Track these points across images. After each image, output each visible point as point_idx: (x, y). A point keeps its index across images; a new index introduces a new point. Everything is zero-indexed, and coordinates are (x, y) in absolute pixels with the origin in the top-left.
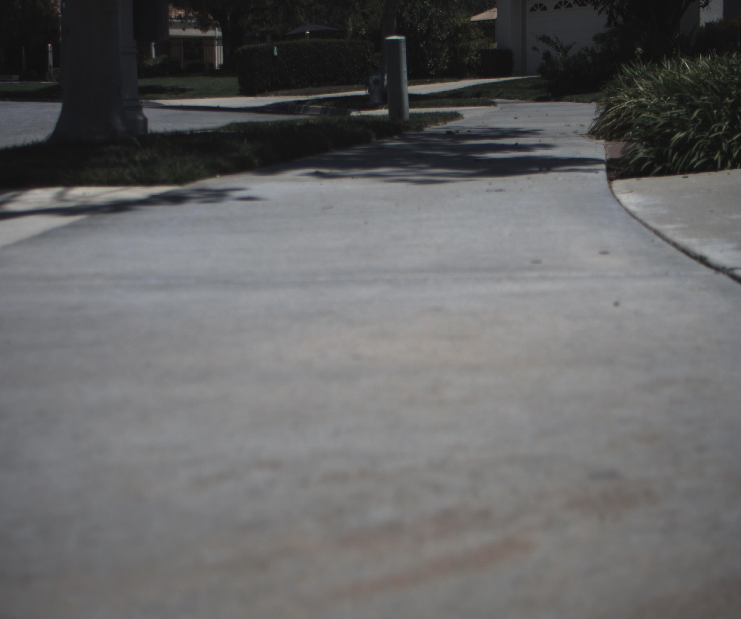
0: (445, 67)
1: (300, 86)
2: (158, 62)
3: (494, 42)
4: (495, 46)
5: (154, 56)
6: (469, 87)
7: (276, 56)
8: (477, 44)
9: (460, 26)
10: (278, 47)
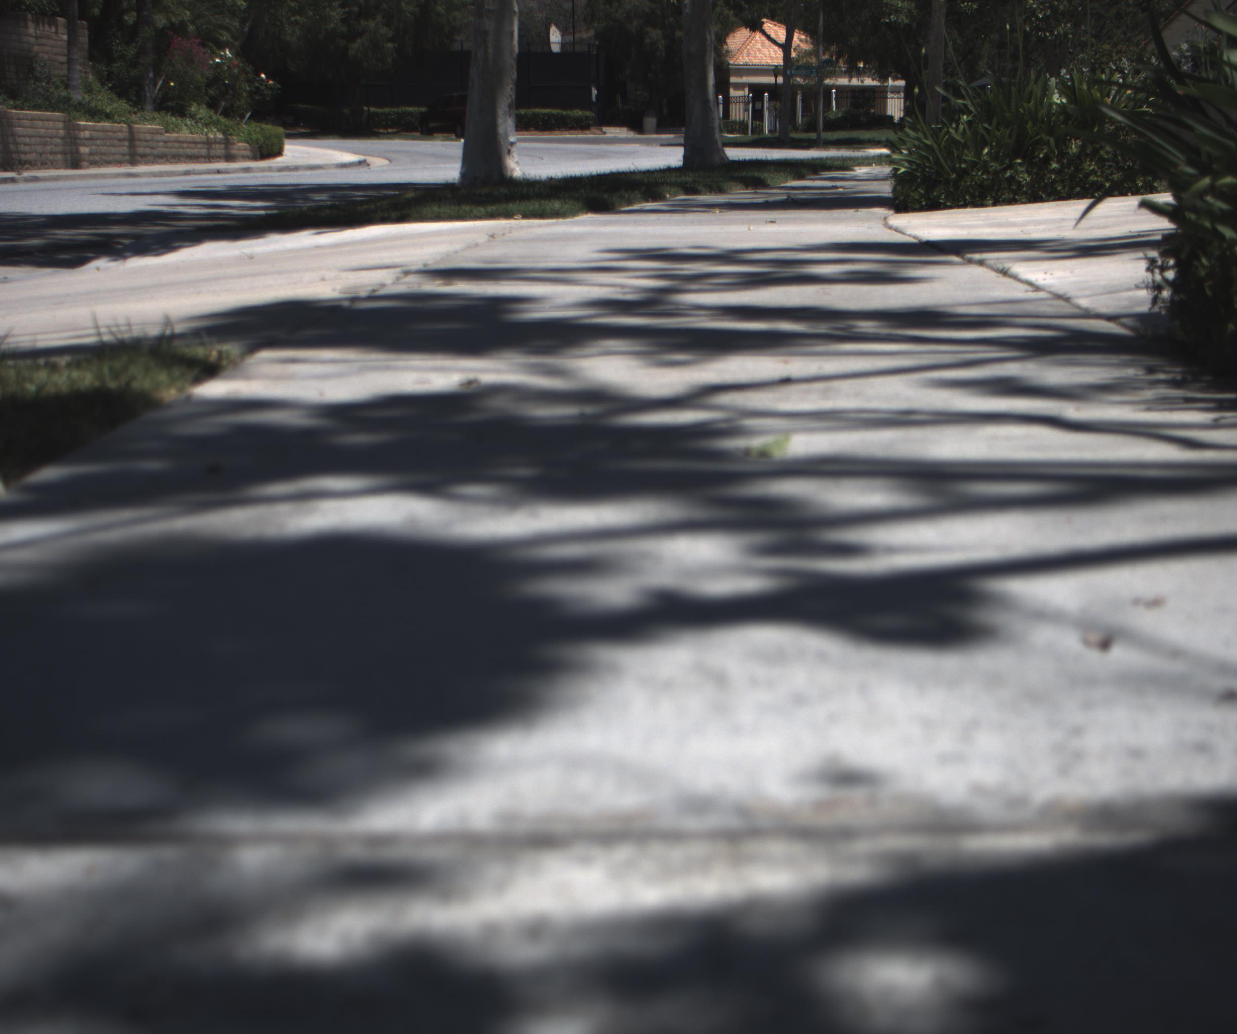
2: (840, 116)
5: (834, 109)
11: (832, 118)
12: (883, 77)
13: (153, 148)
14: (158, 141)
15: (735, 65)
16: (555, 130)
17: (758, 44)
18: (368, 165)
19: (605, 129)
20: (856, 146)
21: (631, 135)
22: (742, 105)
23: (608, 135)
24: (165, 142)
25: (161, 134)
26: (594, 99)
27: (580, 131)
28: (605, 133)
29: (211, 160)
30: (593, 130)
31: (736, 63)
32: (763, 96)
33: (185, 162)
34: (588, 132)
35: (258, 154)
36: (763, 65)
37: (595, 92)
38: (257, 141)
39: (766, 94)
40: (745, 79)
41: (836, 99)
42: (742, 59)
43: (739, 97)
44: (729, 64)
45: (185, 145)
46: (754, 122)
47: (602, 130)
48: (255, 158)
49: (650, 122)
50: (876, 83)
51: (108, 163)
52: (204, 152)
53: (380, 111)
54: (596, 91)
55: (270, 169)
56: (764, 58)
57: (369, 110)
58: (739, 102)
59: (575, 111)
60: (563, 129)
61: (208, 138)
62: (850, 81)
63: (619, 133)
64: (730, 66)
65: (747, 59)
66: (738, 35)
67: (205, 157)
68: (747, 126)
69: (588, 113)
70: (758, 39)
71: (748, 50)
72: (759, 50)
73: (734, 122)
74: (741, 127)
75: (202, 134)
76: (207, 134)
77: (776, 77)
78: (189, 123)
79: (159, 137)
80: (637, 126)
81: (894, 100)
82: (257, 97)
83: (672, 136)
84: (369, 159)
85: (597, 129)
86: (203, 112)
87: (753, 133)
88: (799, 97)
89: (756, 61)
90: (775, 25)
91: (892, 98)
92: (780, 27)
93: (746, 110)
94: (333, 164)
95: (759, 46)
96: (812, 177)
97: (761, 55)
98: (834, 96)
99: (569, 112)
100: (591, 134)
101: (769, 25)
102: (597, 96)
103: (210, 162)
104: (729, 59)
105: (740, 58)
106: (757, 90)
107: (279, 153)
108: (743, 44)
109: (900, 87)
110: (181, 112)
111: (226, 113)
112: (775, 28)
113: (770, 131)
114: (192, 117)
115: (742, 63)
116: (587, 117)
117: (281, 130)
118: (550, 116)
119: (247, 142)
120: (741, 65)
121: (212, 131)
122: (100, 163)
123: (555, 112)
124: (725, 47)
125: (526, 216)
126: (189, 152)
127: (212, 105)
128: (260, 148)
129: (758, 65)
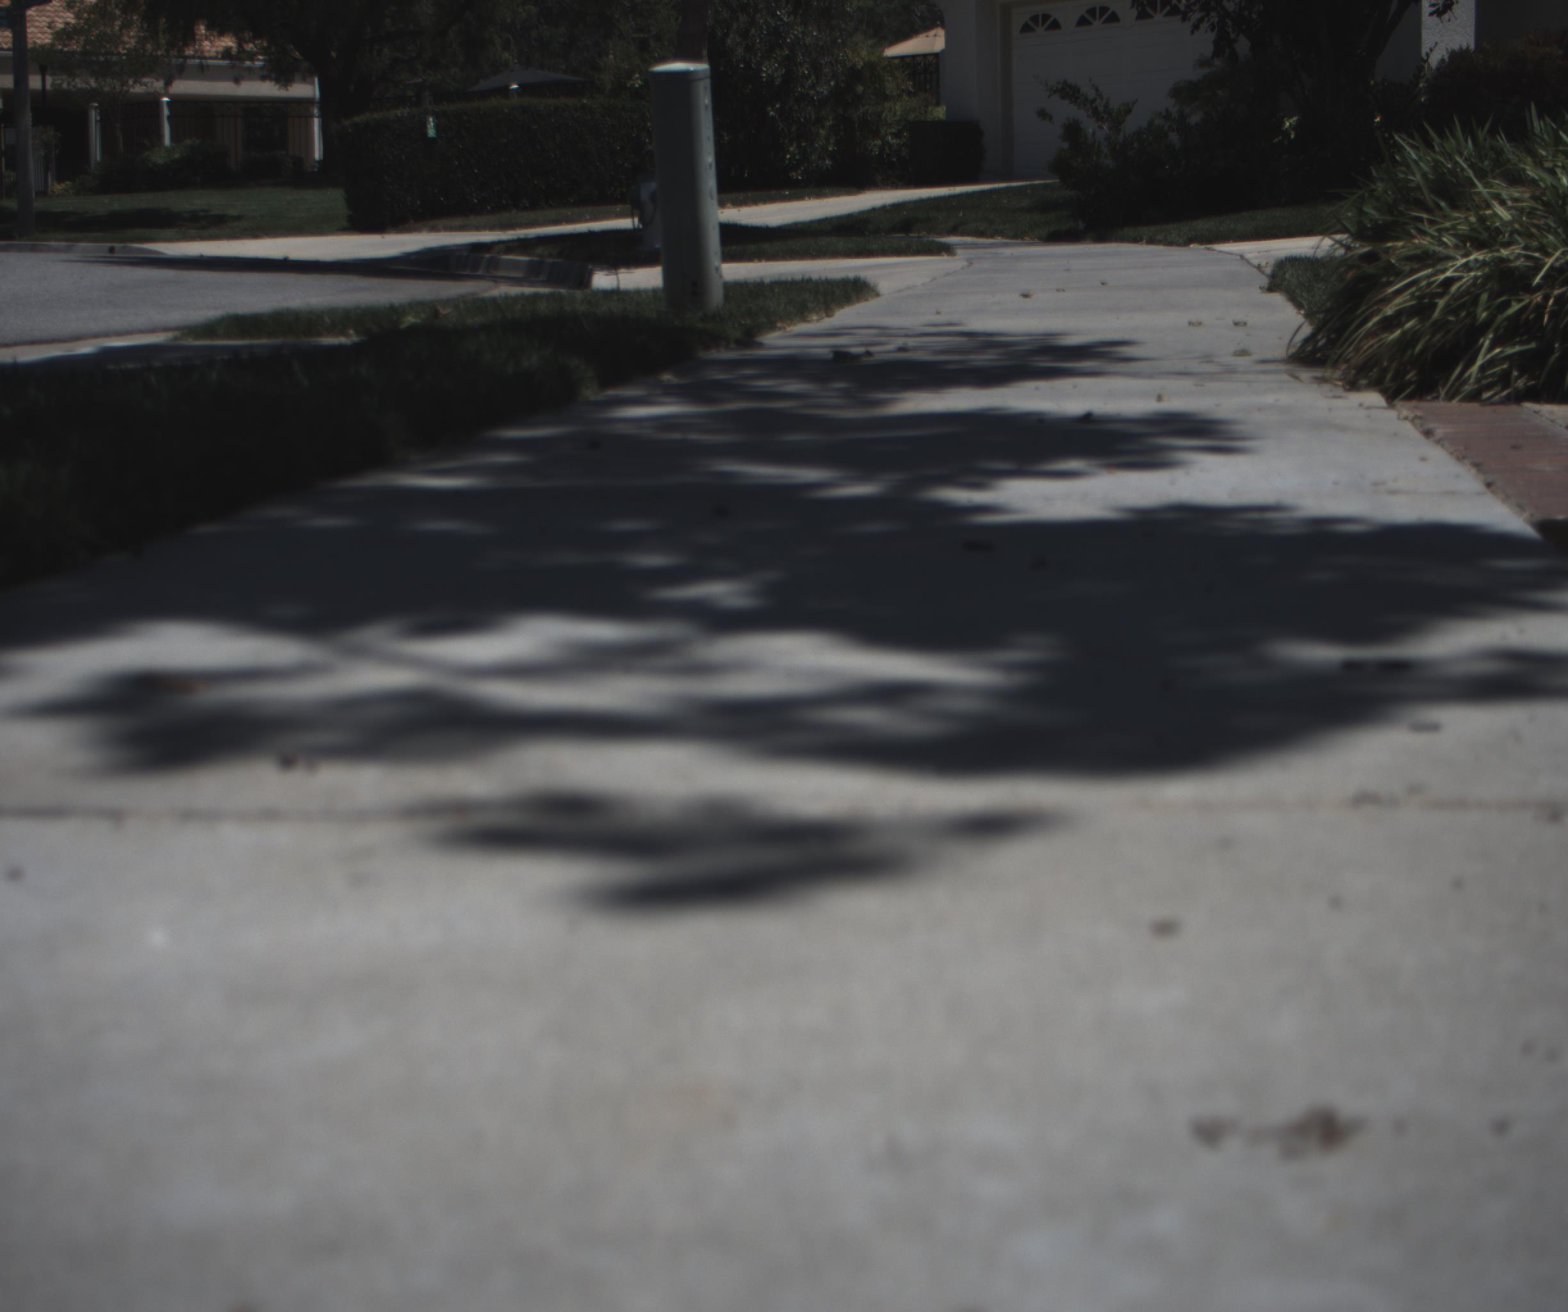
0: (827, 162)
1: (489, 208)
3: (938, 104)
4: (940, 112)
6: (884, 209)
7: (433, 139)
8: (898, 107)
9: (859, 68)
10: (437, 116)
11: (161, 161)
12: (282, 73)
41: (169, 118)
56: (39, 35)
88: (94, 116)
98: (166, 112)
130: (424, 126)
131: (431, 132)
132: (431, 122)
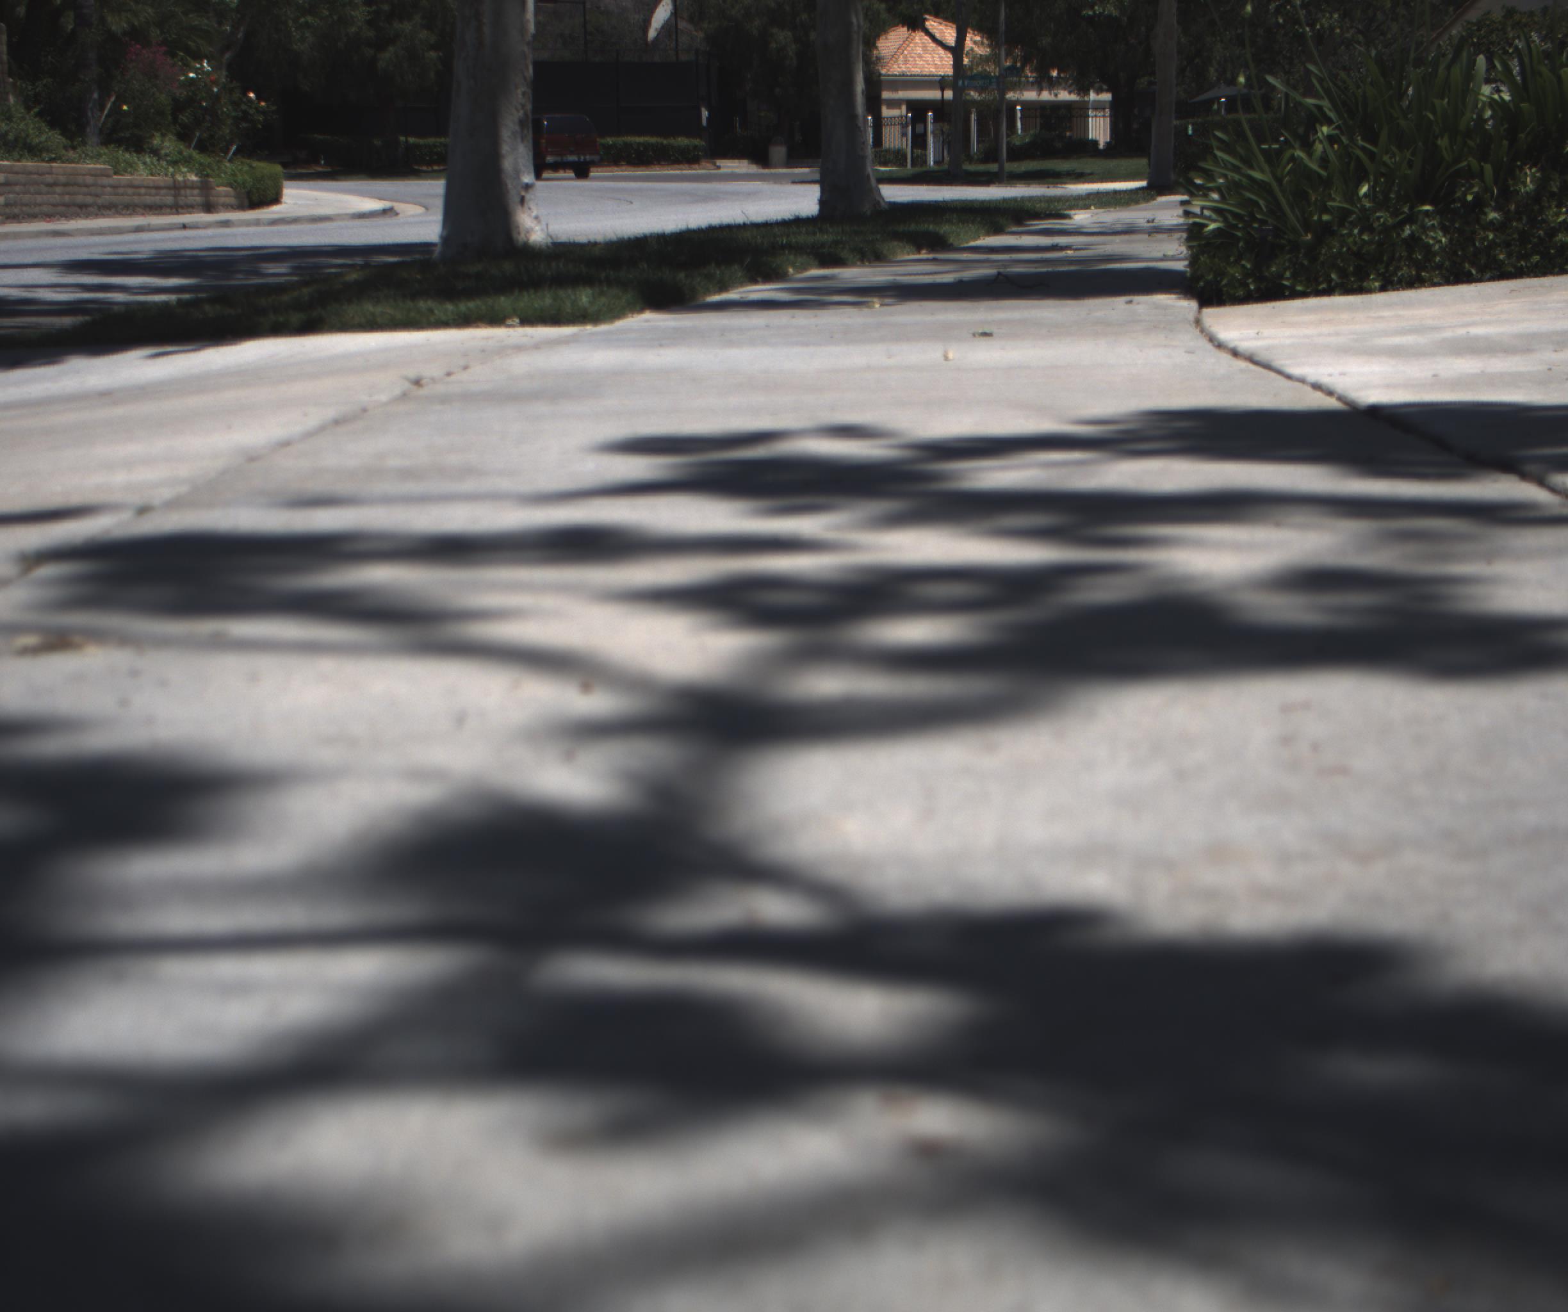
2: (1027, 140)
5: (1019, 132)
7: (1190, 136)
10: (1193, 125)
11: (1018, 143)
12: (1083, 90)
13: (97, 196)
14: (104, 186)
15: (889, 76)
16: (655, 165)
17: (918, 48)
18: (397, 214)
19: (719, 162)
20: (1051, 180)
21: (754, 169)
22: (897, 130)
23: (722, 171)
24: (114, 187)
25: (108, 176)
26: (704, 122)
27: (686, 166)
28: (719, 168)
29: (180, 210)
30: (704, 164)
31: (890, 73)
32: (926, 116)
33: (143, 215)
34: (697, 166)
35: (246, 202)
36: (926, 76)
37: (705, 113)
38: (243, 183)
39: (930, 114)
40: (902, 94)
41: (1021, 118)
42: (896, 69)
43: (895, 117)
44: (880, 75)
45: (143, 191)
46: (915, 151)
47: (715, 164)
48: (241, 207)
49: (778, 152)
50: (1073, 97)
51: (33, 217)
52: (169, 200)
53: (421, 141)
54: (707, 112)
55: (258, 223)
56: (926, 66)
57: (407, 141)
58: (895, 125)
59: (680, 139)
60: (663, 163)
61: (175, 181)
62: (1039, 95)
63: (737, 167)
64: (882, 78)
65: (903, 68)
66: (892, 37)
67: (171, 207)
68: (905, 156)
69: (697, 142)
70: (919, 42)
71: (906, 57)
72: (920, 56)
73: (888, 151)
74: (898, 157)
75: (166, 175)
76: (173, 176)
77: (943, 90)
78: (148, 160)
79: (105, 181)
80: (761, 158)
81: (1098, 119)
82: (244, 125)
83: (806, 170)
84: (398, 206)
85: (708, 162)
86: (168, 144)
87: (913, 164)
88: (973, 117)
89: (916, 71)
90: (941, 24)
91: (1096, 116)
92: (946, 25)
93: (904, 135)
94: (347, 214)
95: (919, 50)
96: (1014, 229)
97: (922, 62)
98: (1019, 115)
99: (672, 141)
100: (700, 169)
101: (933, 23)
102: (708, 119)
103: (178, 213)
104: (880, 68)
105: (896, 66)
106: (918, 109)
107: (276, 200)
108: (899, 49)
109: (1105, 102)
110: (138, 146)
111: (202, 147)
112: (941, 27)
113: (935, 162)
114: (155, 152)
115: (895, 73)
116: (695, 147)
117: (278, 168)
118: (646, 146)
119: (230, 185)
120: (896, 75)
121: (180, 171)
122: (21, 217)
123: (653, 140)
124: (875, 52)
125: (527, 320)
126: (149, 200)
127: (184, 136)
128: (249, 193)
129: (918, 76)
130: (1186, 129)
131: (1190, 132)
132: (1190, 128)
